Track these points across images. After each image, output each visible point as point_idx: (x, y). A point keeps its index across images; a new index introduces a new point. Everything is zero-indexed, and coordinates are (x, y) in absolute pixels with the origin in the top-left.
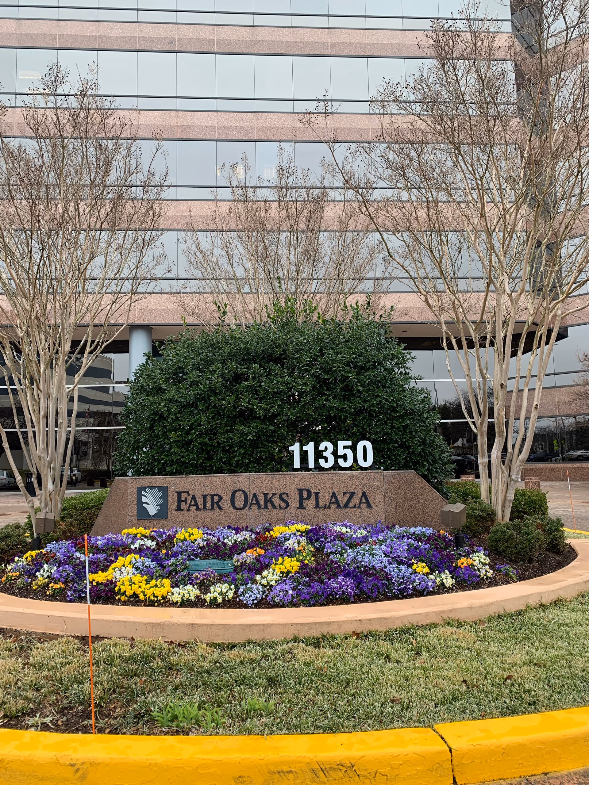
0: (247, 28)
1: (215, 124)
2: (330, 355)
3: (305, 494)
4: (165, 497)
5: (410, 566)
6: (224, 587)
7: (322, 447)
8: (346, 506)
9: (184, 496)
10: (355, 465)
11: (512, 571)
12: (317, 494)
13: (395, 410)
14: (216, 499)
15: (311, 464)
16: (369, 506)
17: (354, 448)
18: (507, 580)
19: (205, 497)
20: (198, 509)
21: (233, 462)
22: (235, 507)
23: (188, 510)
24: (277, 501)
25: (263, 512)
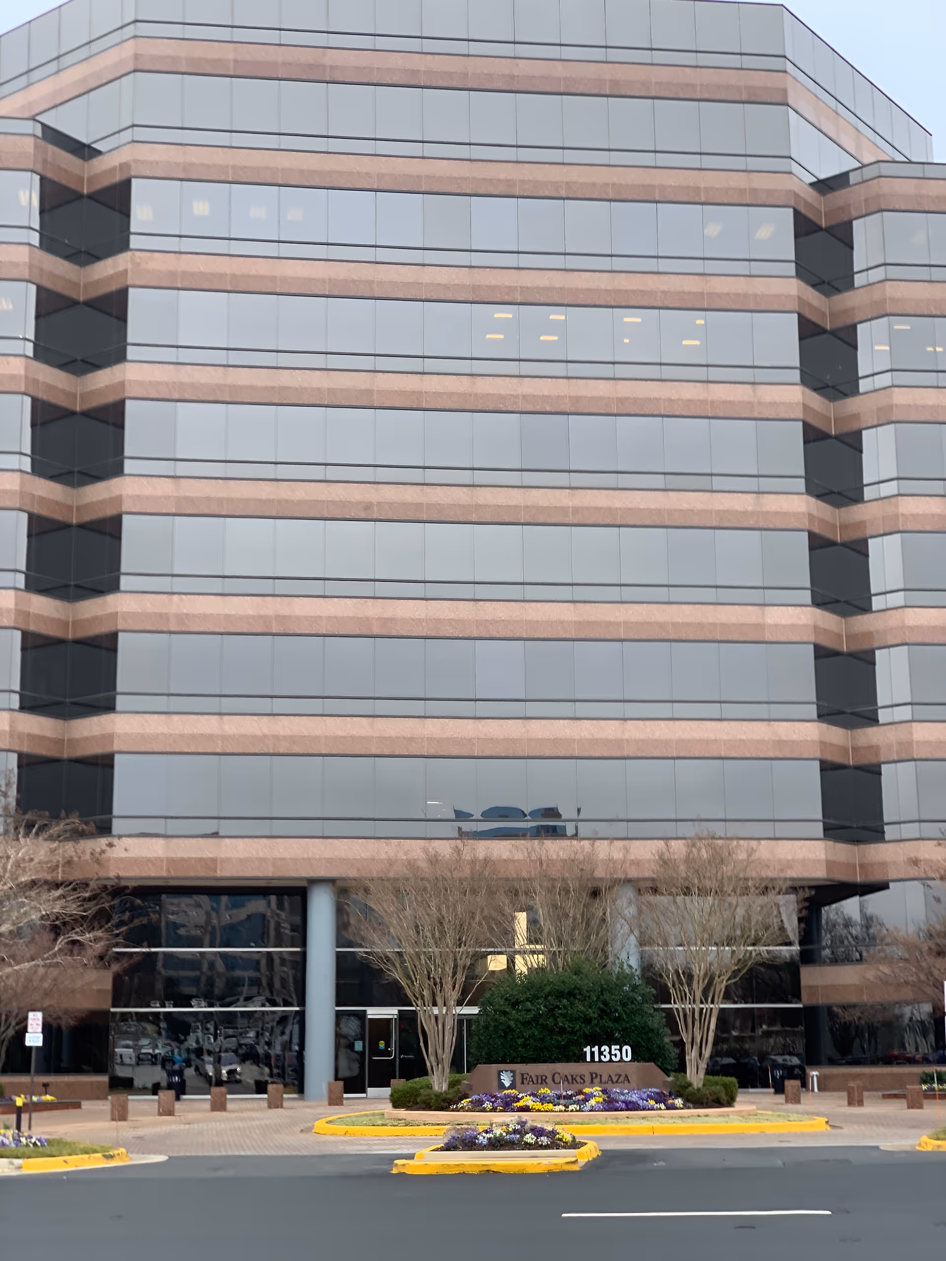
0: (465, 489)
1: (423, 616)
2: (607, 996)
3: (594, 1075)
4: (514, 1076)
5: (647, 1101)
6: (575, 1106)
7: (602, 1049)
8: (617, 1082)
9: (525, 1076)
10: (621, 1060)
11: (691, 1105)
12: (601, 1076)
13: (643, 1028)
14: (544, 1078)
15: (597, 1059)
16: (629, 1081)
17: (620, 1050)
18: (689, 1108)
19: (537, 1077)
20: (533, 1083)
21: (553, 1057)
22: (555, 1082)
23: (528, 1084)
24: (578, 1079)
25: (571, 1085)
